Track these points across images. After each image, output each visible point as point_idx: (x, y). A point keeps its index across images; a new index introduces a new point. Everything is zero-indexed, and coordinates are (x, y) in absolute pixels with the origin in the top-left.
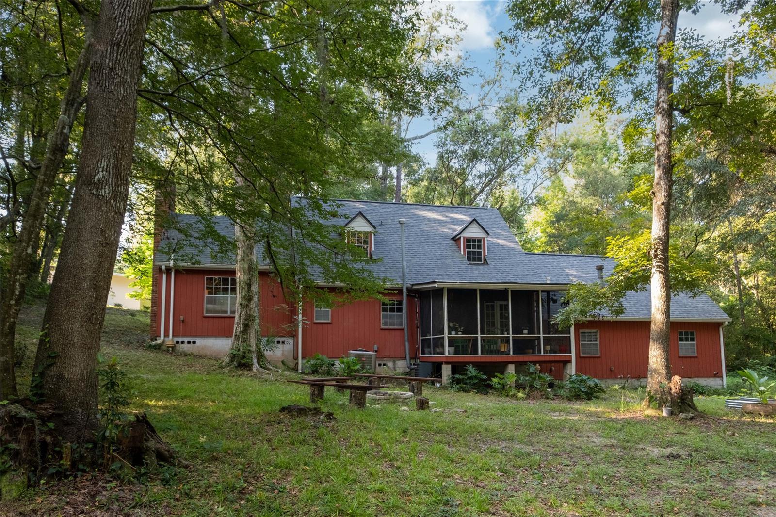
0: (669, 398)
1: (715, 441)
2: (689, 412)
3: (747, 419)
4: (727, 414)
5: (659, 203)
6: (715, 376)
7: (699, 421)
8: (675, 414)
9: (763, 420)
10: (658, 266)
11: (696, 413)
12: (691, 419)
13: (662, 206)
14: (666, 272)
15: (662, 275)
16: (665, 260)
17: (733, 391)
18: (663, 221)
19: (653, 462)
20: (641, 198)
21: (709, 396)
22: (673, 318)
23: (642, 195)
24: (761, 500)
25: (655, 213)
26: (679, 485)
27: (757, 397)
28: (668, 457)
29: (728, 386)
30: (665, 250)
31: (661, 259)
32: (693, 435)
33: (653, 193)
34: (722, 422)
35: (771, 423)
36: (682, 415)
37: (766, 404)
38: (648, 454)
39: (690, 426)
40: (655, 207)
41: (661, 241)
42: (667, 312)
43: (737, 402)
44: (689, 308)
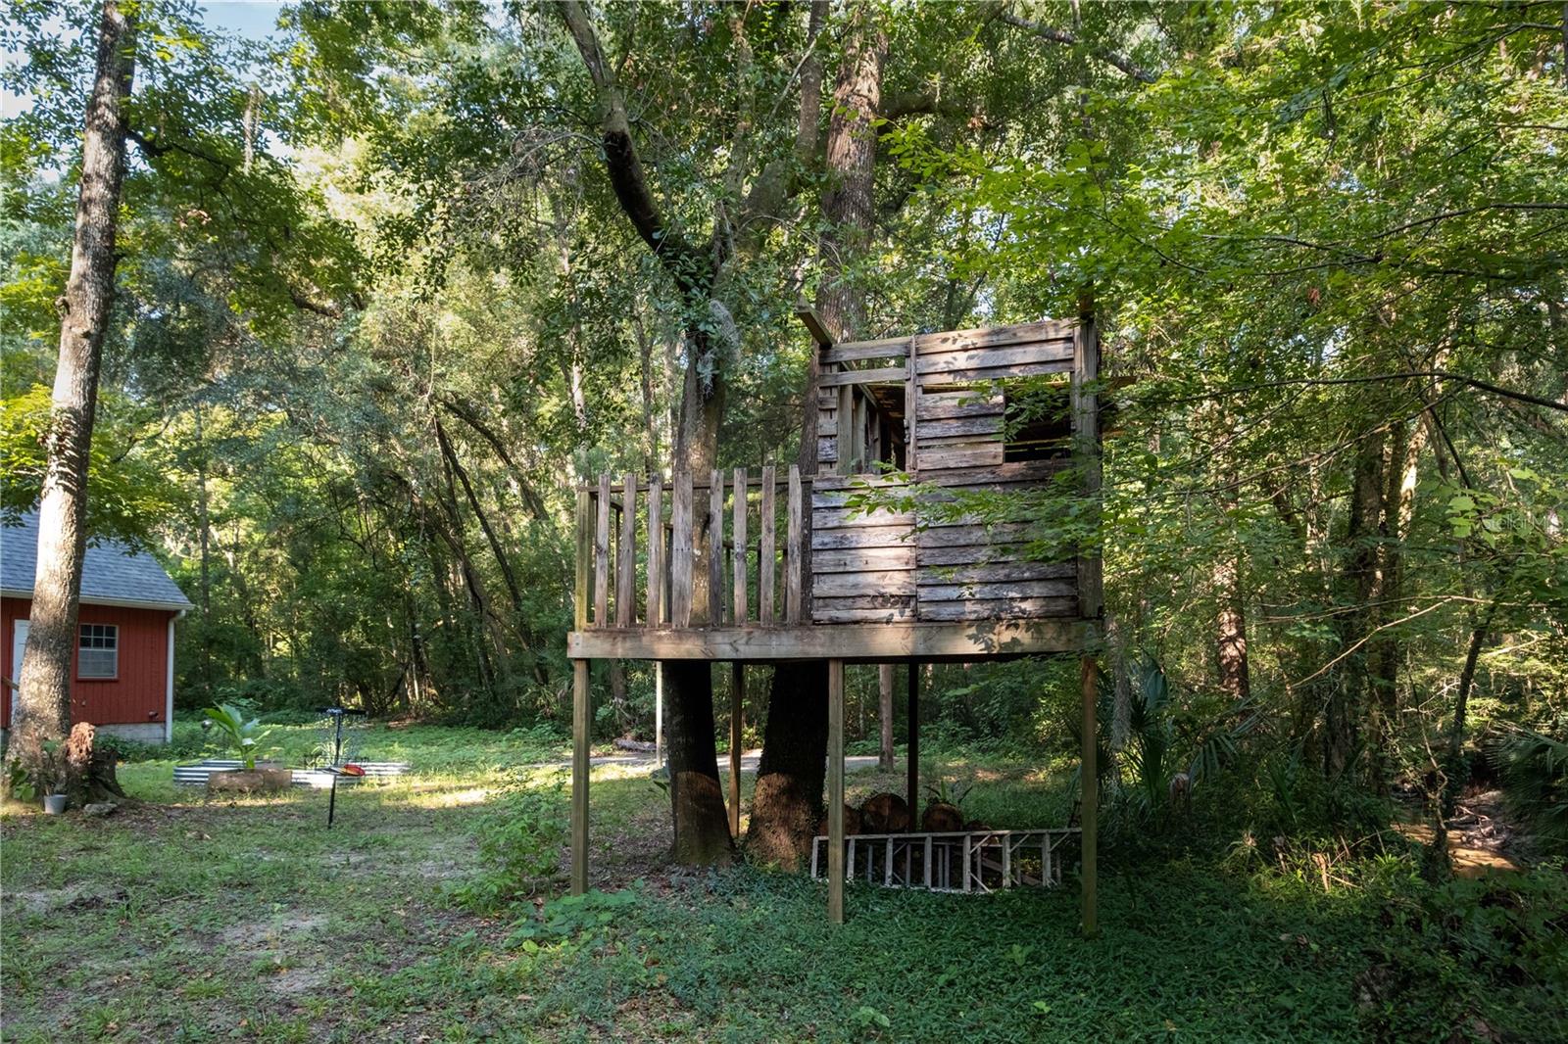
0: (63, 774)
1: (168, 857)
2: (106, 799)
3: (222, 803)
4: (179, 797)
5: (79, 331)
6: (152, 720)
7: (127, 817)
8: (75, 807)
9: (248, 802)
10: (64, 475)
11: (121, 801)
12: (111, 814)
13: (86, 342)
14: (81, 492)
15: (69, 497)
16: (81, 463)
17: (185, 748)
18: (82, 375)
19: (36, 925)
20: (30, 307)
21: (138, 762)
22: (87, 595)
23: (35, 300)
24: (278, 962)
25: (65, 350)
26: (108, 966)
27: (235, 758)
28: (71, 908)
29: (175, 740)
30: (82, 443)
31: (70, 459)
32: (120, 849)
33: (66, 304)
34: (175, 813)
35: (264, 807)
36: (90, 809)
37: (252, 771)
38: (23, 909)
39: (108, 830)
40: (66, 338)
41: (76, 418)
42: (75, 582)
43: (198, 769)
44: (109, 577)
